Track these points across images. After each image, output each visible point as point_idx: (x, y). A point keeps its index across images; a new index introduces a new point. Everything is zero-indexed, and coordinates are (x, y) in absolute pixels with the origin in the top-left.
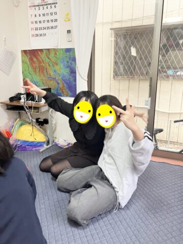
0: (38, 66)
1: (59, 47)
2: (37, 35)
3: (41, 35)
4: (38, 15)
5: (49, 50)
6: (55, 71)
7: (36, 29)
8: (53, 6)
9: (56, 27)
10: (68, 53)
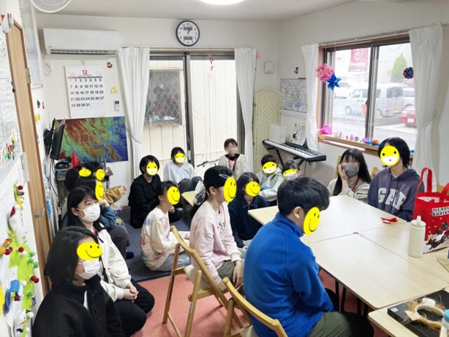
0: (80, 135)
1: (106, 116)
2: (79, 105)
3: (83, 105)
4: (79, 87)
5: (93, 119)
6: (102, 139)
7: (77, 99)
8: (98, 79)
9: (102, 98)
10: (117, 121)
